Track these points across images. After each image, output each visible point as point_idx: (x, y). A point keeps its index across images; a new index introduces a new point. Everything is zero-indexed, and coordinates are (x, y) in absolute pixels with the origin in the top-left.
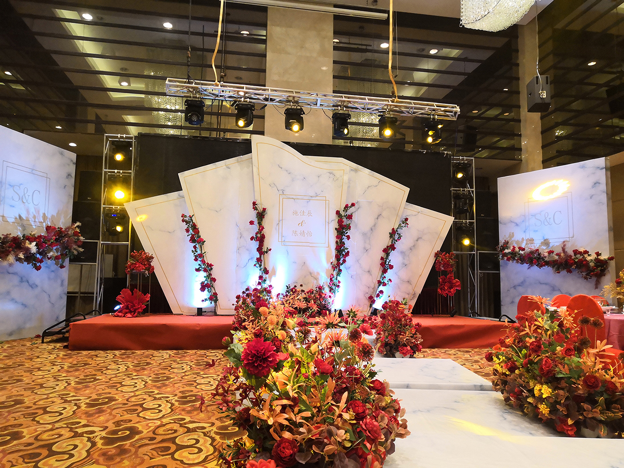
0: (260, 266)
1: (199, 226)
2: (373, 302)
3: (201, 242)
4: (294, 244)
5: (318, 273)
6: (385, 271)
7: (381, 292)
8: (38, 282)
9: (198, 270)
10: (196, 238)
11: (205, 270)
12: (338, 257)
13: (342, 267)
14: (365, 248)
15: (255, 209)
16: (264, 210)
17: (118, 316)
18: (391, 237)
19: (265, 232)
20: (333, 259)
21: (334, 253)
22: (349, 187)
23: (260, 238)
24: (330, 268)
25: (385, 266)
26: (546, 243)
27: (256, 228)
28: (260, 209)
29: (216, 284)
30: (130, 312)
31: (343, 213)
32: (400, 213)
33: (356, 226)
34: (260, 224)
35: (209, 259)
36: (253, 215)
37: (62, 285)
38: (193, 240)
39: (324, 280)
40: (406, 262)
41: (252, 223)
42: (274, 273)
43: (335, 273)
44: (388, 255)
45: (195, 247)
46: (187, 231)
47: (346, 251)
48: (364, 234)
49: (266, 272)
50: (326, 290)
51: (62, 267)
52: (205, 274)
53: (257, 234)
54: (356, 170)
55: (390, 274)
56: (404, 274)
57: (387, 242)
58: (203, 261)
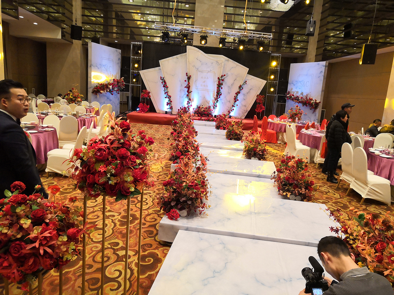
0: (188, 97)
1: (166, 81)
2: (230, 113)
3: (167, 87)
4: (201, 90)
5: (209, 101)
6: (235, 102)
7: (233, 109)
9: (166, 98)
10: (165, 86)
11: (168, 98)
12: (217, 96)
13: (218, 99)
14: (228, 92)
15: (187, 75)
16: (190, 76)
17: (139, 112)
18: (239, 88)
19: (190, 84)
20: (215, 96)
21: (216, 94)
22: (224, 68)
23: (188, 87)
24: (214, 99)
25: (236, 100)
26: (302, 94)
27: (187, 83)
28: (189, 76)
29: (172, 103)
30: (143, 111)
31: (220, 78)
32: (244, 79)
33: (226, 83)
34: (188, 81)
35: (169, 94)
36: (186, 78)
37: (118, 100)
38: (164, 86)
39: (211, 104)
40: (245, 98)
41: (185, 81)
42: (193, 100)
43: (216, 102)
44: (237, 95)
45: (165, 89)
46: (162, 83)
47: (221, 93)
48: (229, 87)
49: (190, 100)
50: (212, 108)
51: (118, 93)
52: (168, 99)
53: (187, 85)
55: (237, 103)
56: (244, 103)
57: (237, 90)
58: (168, 95)
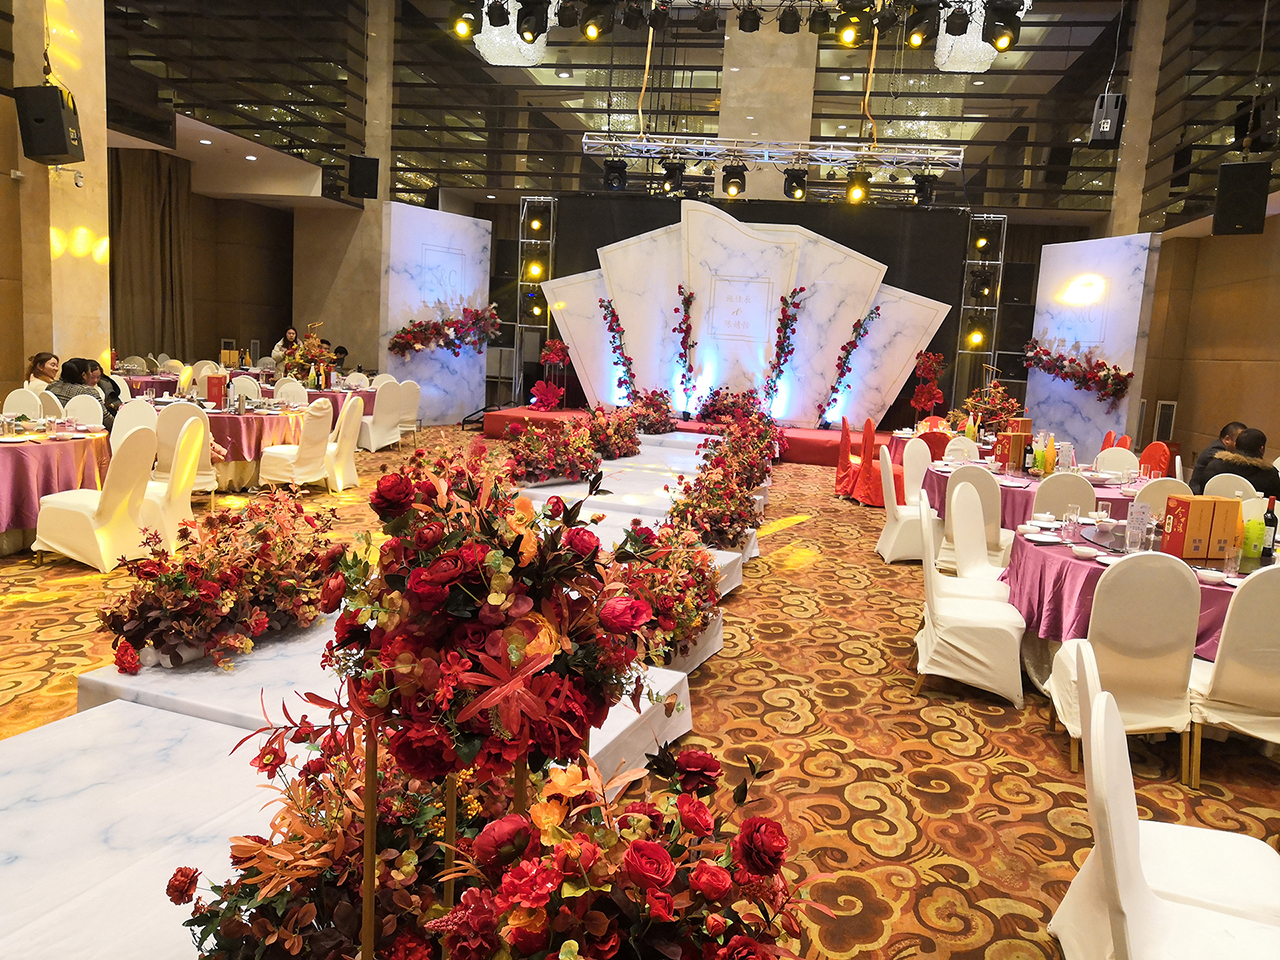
0: (685, 362)
1: (617, 312)
2: (824, 411)
3: (621, 331)
4: (726, 337)
5: (754, 374)
6: (842, 375)
7: (835, 400)
8: (457, 368)
9: (616, 364)
10: (614, 324)
11: (624, 365)
12: (778, 356)
13: (782, 368)
14: (819, 344)
15: (681, 293)
16: (692, 295)
17: (532, 409)
18: (854, 331)
19: (692, 321)
20: (774, 359)
21: (775, 350)
22: (801, 265)
23: (686, 330)
24: (769, 368)
27: (681, 316)
28: (687, 294)
29: (635, 380)
30: (544, 406)
31: (789, 300)
32: (871, 301)
34: (686, 311)
37: (481, 372)
38: (611, 329)
39: (759, 382)
40: (876, 363)
41: (677, 310)
42: (700, 371)
43: (774, 374)
44: (849, 353)
45: (614, 337)
46: (606, 318)
47: (790, 348)
49: (690, 369)
51: (480, 352)
52: (624, 369)
53: (681, 324)
54: (816, 242)
55: (848, 378)
56: (873, 379)
57: (849, 336)
58: (622, 354)
